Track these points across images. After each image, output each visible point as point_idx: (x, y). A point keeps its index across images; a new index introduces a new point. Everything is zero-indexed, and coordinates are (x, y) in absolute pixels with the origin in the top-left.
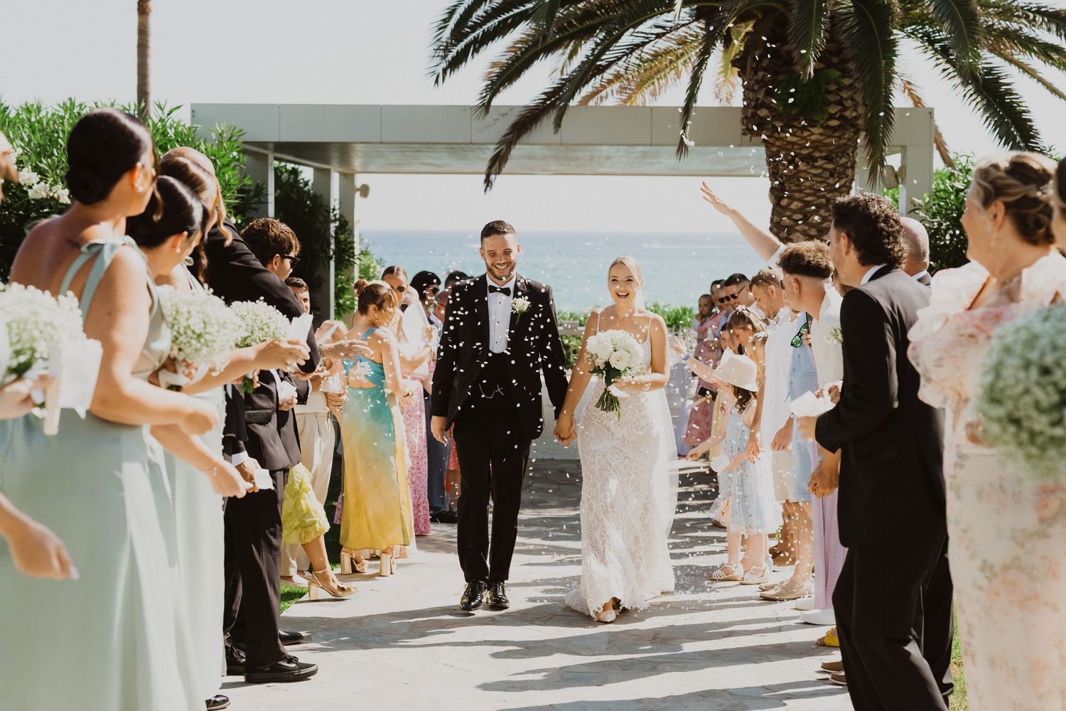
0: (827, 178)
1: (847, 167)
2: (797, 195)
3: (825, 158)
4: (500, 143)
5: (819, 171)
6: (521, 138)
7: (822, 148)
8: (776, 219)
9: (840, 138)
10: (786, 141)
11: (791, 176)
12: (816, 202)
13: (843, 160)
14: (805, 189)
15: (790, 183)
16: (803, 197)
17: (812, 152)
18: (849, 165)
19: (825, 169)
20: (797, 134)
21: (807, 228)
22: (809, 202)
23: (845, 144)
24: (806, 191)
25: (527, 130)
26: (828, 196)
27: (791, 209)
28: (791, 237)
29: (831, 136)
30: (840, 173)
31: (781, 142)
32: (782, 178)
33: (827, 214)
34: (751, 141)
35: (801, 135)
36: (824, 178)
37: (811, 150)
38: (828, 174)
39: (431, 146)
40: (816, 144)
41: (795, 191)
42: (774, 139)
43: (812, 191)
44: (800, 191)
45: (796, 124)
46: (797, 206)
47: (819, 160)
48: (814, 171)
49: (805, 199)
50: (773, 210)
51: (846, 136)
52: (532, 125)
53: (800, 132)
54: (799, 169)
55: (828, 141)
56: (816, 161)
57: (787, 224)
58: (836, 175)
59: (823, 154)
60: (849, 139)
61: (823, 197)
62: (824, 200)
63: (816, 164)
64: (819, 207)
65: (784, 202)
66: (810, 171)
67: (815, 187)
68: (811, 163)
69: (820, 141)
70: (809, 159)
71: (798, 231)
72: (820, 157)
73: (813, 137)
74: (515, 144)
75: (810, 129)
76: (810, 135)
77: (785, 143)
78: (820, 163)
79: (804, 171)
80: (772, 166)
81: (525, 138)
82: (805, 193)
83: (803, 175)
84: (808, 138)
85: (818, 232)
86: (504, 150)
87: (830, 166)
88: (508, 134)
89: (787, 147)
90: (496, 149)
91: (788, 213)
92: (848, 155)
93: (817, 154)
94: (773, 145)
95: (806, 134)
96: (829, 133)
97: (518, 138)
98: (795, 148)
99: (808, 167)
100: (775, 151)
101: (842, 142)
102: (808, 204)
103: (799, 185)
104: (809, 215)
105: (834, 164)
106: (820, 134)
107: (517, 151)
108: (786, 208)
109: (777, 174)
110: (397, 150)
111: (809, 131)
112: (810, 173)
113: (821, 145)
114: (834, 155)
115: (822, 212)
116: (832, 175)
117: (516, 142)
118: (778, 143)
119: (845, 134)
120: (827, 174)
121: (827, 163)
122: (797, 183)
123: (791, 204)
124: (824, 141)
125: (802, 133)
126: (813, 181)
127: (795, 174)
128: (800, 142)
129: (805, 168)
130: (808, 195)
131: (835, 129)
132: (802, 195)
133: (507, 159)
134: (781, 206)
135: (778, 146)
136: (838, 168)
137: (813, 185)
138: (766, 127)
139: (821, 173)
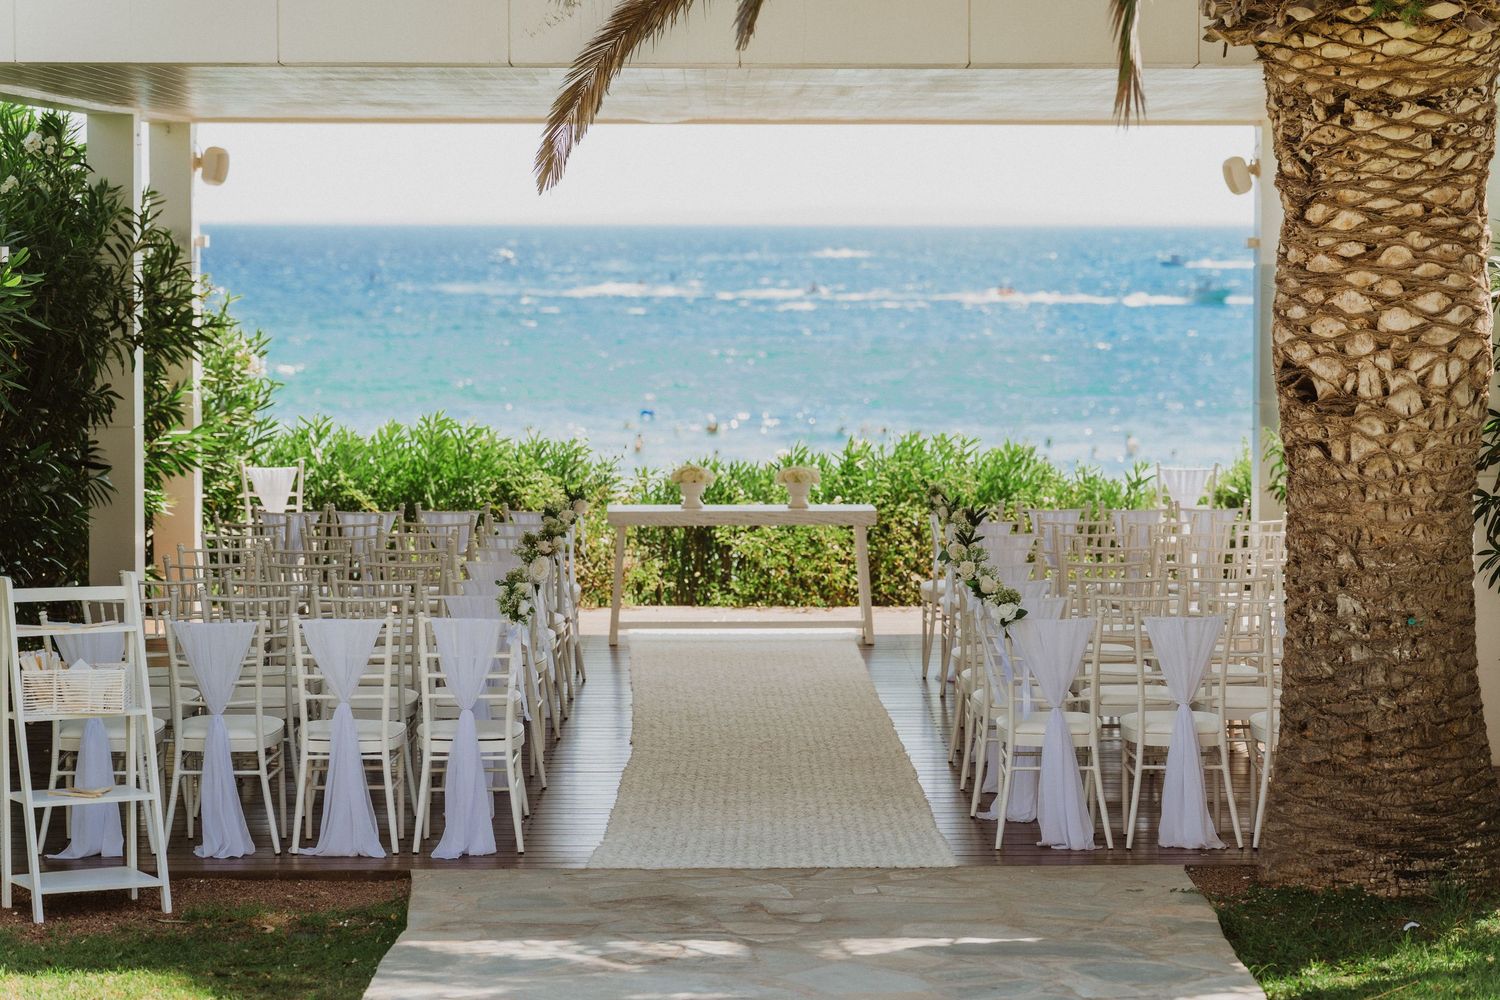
0: (1426, 152)
1: (1476, 123)
2: (1349, 195)
3: (1421, 101)
4: (583, 61)
5: (1404, 134)
6: (636, 47)
7: (1413, 75)
8: (1294, 255)
9: (1457, 47)
10: (1321, 57)
11: (1335, 145)
12: (1397, 214)
13: (1467, 105)
14: (1369, 179)
15: (1331, 165)
16: (1364, 201)
17: (1387, 85)
18: (1480, 116)
19: (1421, 129)
20: (1349, 40)
21: (1374, 278)
22: (1379, 212)
23: (1470, 65)
24: (1372, 185)
25: (650, 28)
26: (1427, 196)
27: (1335, 231)
28: (1335, 301)
29: (1435, 45)
30: (1459, 138)
31: (1308, 59)
32: (1309, 151)
33: (1427, 242)
34: (1225, 55)
35: (1359, 42)
36: (1417, 149)
37: (1385, 81)
38: (1429, 137)
39: (402, 70)
40: (1396, 65)
41: (1344, 185)
42: (1289, 53)
43: (1387, 185)
44: (1358, 185)
45: (1346, 13)
46: (1349, 223)
47: (1406, 104)
48: (1393, 134)
49: (1370, 205)
50: (1287, 232)
51: (1473, 44)
52: (664, 17)
53: (1357, 33)
54: (1352, 128)
55: (1429, 55)
56: (1398, 107)
57: (1325, 269)
58: (1448, 143)
59: (1416, 90)
60: (1480, 52)
61: (1416, 198)
62: (1417, 208)
63: (1397, 116)
64: (1404, 224)
65: (1316, 213)
66: (1381, 132)
67: (1395, 175)
68: (1385, 113)
69: (1408, 58)
70: (1383, 104)
71: (1351, 286)
72: (1407, 99)
73: (1390, 48)
74: (620, 66)
75: (1382, 25)
76: (1382, 43)
77: (1317, 62)
78: (1407, 112)
79: (1367, 133)
80: (1282, 120)
81: (644, 49)
82: (1369, 190)
83: (1363, 145)
84: (1378, 49)
85: (1404, 289)
86: (593, 78)
87: (1434, 120)
88: (603, 39)
89: (1323, 72)
90: (573, 75)
91: (1327, 241)
92: (1477, 90)
93: (1399, 91)
94: (1286, 67)
95: (1371, 38)
96: (1429, 34)
97: (628, 48)
98: (1343, 73)
99: (1378, 123)
100: (1294, 83)
101: (1465, 57)
102: (1376, 217)
103: (1352, 170)
104: (1379, 246)
105: (1445, 115)
106: (1408, 39)
107: (625, 80)
108: (1318, 228)
109: (1296, 140)
110: (314, 76)
111: (1380, 30)
112: (1383, 138)
113: (1410, 66)
114: (1443, 93)
115: (1415, 238)
116: (1437, 143)
117: (622, 58)
118: (1298, 63)
119: (1470, 38)
120: (1425, 141)
121: (1424, 113)
122: (1349, 163)
123: (1333, 217)
124: (1418, 57)
125: (1362, 36)
126: (1391, 158)
127: (1343, 142)
128: (1355, 61)
129: (1368, 126)
130: (1378, 194)
131: (1444, 26)
132: (1362, 195)
133: (600, 102)
134: (1308, 223)
135: (1299, 70)
136: (1454, 126)
137: (1391, 170)
138: (1270, 21)
139: (1412, 138)
